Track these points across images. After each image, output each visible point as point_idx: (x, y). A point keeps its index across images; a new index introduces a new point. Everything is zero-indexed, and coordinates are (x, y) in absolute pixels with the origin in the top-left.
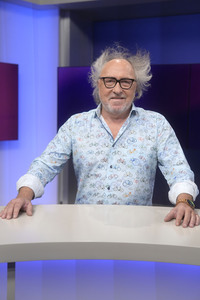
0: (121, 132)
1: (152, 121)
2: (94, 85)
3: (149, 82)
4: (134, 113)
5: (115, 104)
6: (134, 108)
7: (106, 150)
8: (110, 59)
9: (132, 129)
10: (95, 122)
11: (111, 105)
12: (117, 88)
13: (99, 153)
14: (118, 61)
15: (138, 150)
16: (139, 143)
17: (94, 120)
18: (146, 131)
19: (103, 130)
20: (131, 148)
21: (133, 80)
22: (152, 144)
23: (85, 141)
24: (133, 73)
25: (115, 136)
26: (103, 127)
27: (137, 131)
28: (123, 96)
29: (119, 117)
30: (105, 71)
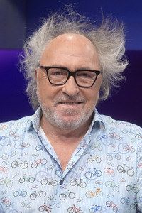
0: (74, 158)
1: (128, 139)
2: (30, 75)
3: (122, 73)
4: (97, 125)
5: (66, 113)
6: (97, 117)
7: (48, 189)
8: (58, 34)
9: (94, 152)
10: (30, 139)
11: (58, 114)
12: (70, 86)
13: (35, 195)
14: (70, 37)
15: (105, 190)
16: (105, 178)
17: (28, 135)
18: (117, 157)
19: (43, 155)
20: (92, 186)
21: (97, 73)
22: (128, 179)
23: (12, 171)
24: (96, 59)
25: (65, 164)
26: (43, 148)
27: (103, 157)
28: (79, 99)
29: (71, 134)
30: (48, 55)
